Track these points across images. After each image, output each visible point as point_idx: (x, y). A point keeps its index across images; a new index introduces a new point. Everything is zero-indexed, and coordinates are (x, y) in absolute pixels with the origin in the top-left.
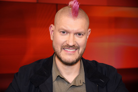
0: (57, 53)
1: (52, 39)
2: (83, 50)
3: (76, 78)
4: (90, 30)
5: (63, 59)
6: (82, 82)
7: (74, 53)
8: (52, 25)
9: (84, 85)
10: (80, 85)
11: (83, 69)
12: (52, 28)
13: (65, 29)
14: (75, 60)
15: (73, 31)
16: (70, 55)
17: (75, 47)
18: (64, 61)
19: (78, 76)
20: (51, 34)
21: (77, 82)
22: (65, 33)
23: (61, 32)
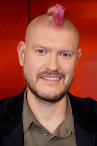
0: (31, 84)
1: (21, 63)
2: (71, 80)
3: (60, 125)
4: (80, 50)
5: (40, 93)
6: (69, 131)
7: (57, 83)
8: (22, 42)
9: (74, 136)
10: (67, 136)
11: (71, 111)
12: (22, 47)
13: (44, 45)
14: (59, 94)
15: (56, 48)
16: (51, 85)
17: (59, 74)
18: (41, 95)
19: (63, 122)
20: (19, 57)
21: (61, 131)
22: (44, 52)
23: (37, 50)
